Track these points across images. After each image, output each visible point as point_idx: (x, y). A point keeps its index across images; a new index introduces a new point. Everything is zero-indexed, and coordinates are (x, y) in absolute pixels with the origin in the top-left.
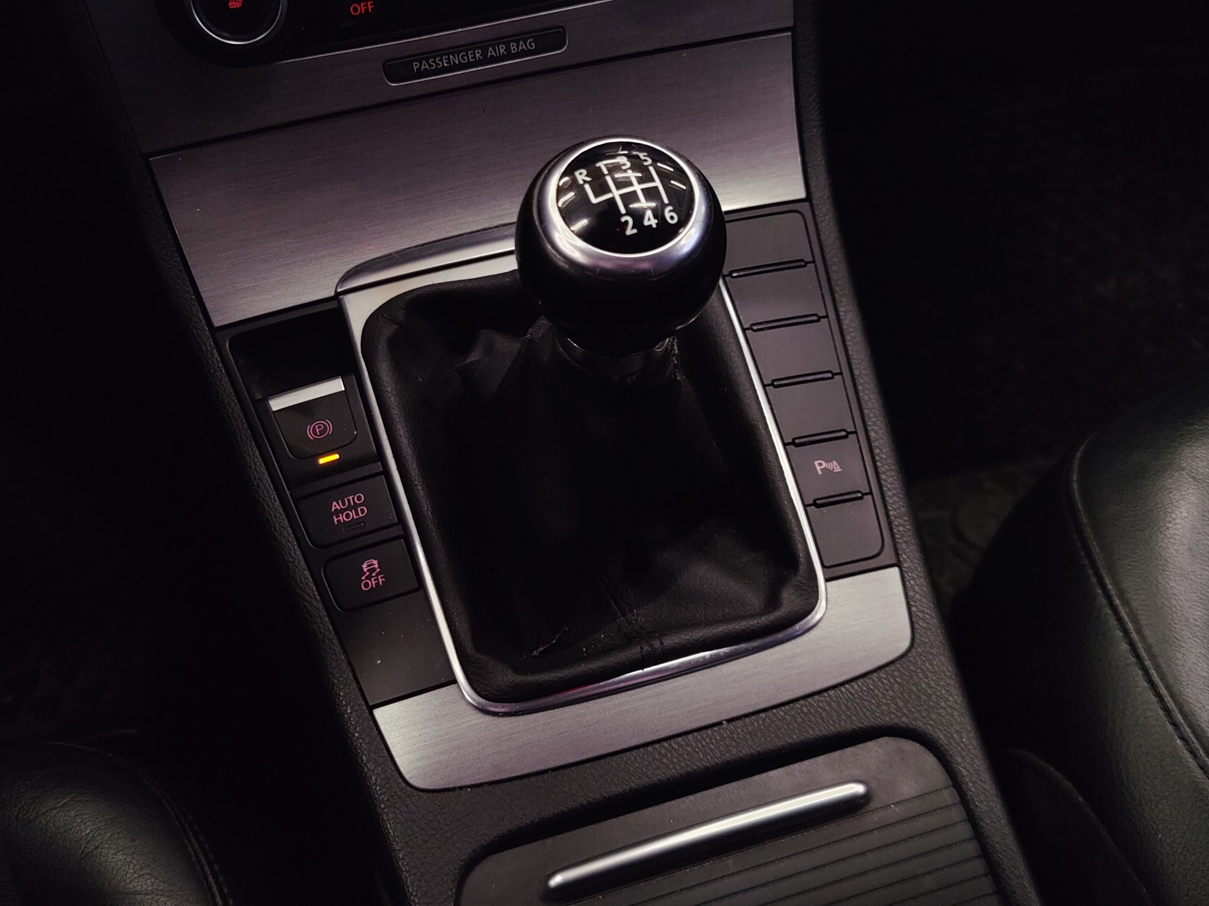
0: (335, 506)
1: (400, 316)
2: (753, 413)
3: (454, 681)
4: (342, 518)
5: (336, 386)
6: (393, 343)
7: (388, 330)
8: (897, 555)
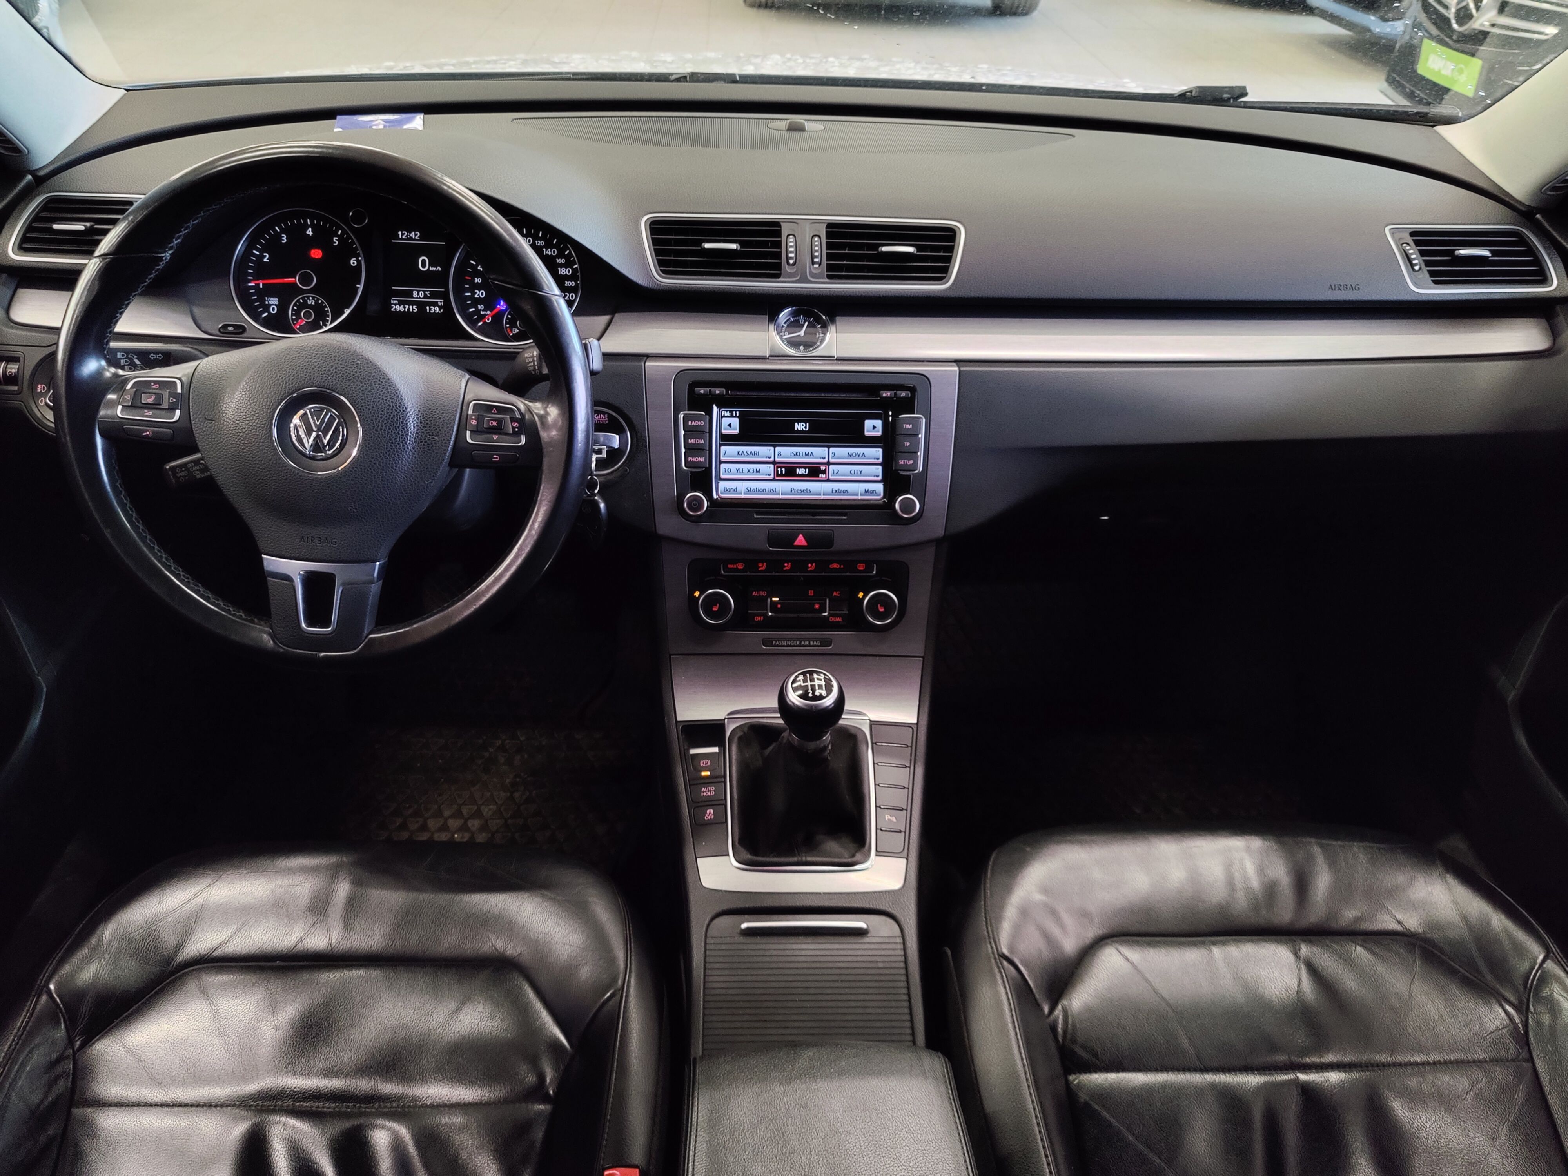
0: (703, 789)
1: (746, 729)
2: (866, 791)
3: (728, 855)
4: (705, 794)
5: (715, 750)
6: (740, 738)
7: (740, 734)
8: (908, 855)
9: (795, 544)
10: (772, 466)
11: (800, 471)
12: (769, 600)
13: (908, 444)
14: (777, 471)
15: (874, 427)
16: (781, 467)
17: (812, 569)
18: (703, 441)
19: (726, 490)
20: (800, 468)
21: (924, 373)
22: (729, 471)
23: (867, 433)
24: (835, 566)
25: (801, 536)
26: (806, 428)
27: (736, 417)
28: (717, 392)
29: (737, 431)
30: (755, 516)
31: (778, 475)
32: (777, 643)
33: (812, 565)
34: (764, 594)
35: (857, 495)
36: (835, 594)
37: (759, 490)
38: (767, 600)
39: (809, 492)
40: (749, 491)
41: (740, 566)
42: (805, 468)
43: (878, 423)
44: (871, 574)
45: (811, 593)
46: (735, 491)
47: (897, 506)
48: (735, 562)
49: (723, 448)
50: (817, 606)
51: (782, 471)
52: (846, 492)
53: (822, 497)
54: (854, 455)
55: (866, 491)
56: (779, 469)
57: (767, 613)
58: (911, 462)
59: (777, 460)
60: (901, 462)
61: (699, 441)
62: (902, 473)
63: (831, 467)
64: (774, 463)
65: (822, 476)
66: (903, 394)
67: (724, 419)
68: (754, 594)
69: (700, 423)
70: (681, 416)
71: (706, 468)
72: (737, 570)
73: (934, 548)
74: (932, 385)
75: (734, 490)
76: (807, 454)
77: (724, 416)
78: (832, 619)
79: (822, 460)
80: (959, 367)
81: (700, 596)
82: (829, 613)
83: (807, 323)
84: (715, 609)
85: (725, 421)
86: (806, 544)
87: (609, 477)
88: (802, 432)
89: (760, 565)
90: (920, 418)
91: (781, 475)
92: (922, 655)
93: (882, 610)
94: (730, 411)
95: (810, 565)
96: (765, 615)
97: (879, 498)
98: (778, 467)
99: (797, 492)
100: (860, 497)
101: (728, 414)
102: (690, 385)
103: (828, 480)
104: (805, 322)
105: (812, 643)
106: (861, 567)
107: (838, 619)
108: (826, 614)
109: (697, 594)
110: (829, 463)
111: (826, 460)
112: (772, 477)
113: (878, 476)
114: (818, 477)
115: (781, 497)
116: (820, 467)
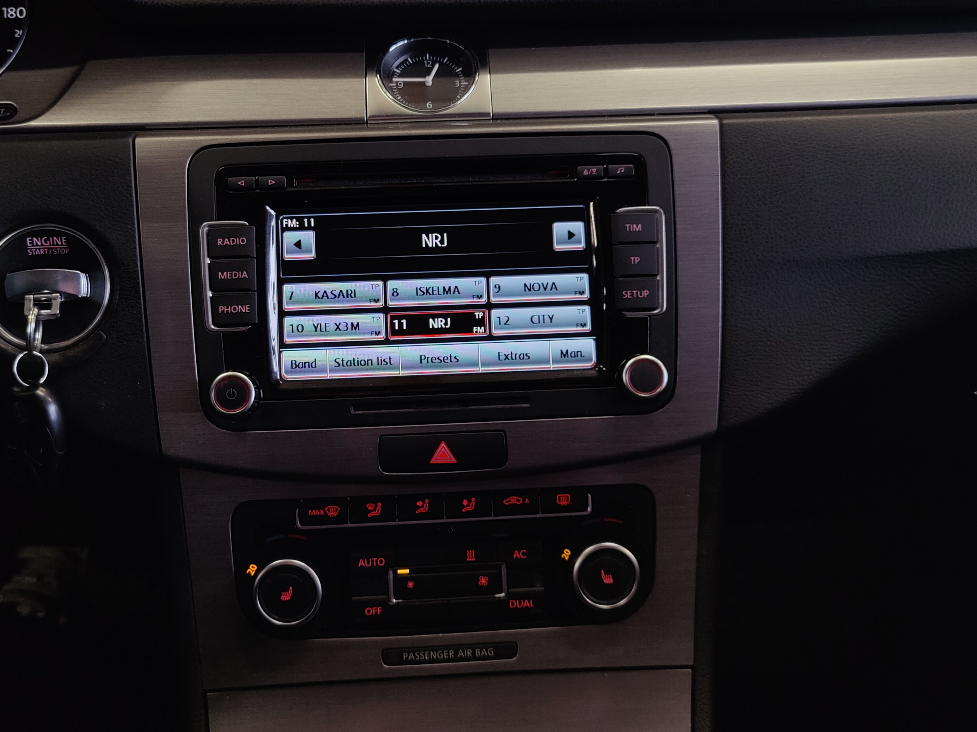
9: (433, 461)
10: (382, 316)
11: (436, 323)
12: (391, 573)
13: (637, 260)
14: (393, 325)
15: (571, 235)
16: (400, 318)
17: (469, 509)
18: (245, 274)
19: (296, 366)
20: (434, 317)
21: (657, 131)
22: (300, 329)
23: (557, 247)
24: (513, 500)
25: (443, 444)
26: (442, 242)
27: (309, 228)
28: (271, 182)
29: (312, 255)
30: (353, 412)
31: (395, 333)
32: (411, 656)
33: (469, 501)
34: (380, 562)
35: (548, 362)
36: (517, 555)
37: (359, 363)
38: (387, 574)
39: (455, 360)
40: (339, 365)
41: (333, 511)
42: (445, 316)
43: (578, 227)
44: (585, 513)
45: (471, 556)
46: (312, 366)
47: (625, 377)
48: (322, 503)
49: (287, 288)
50: (483, 581)
51: (400, 324)
52: (525, 358)
53: (481, 370)
54: (536, 287)
55: (564, 354)
56: (396, 322)
57: (389, 599)
58: (645, 293)
59: (391, 304)
60: (627, 295)
61: (239, 275)
62: (629, 314)
63: (495, 313)
64: (385, 310)
65: (479, 331)
66: (621, 169)
67: (286, 234)
68: (361, 563)
69: (238, 241)
70: (204, 229)
71: (253, 324)
72: (325, 519)
73: (699, 456)
74: (673, 152)
75: (310, 365)
76: (446, 291)
77: (288, 229)
78: (515, 604)
79: (476, 301)
80: (720, 120)
81: (257, 573)
82: (508, 594)
83: (437, 66)
84: (286, 597)
85: (290, 238)
86: (453, 460)
87: (70, 353)
88: (436, 249)
89: (370, 507)
90: (656, 211)
91: (401, 332)
92: (691, 663)
93: (608, 580)
94: (298, 219)
95: (465, 502)
96: (385, 604)
97: (588, 365)
98: (393, 318)
99: (432, 361)
100: (552, 367)
101: (294, 223)
102: (219, 174)
103: (490, 338)
104: (433, 65)
105: (478, 653)
106: (563, 500)
107: (527, 604)
108: (502, 595)
109: (252, 569)
110: (489, 306)
111: (484, 300)
112: (382, 336)
113: (584, 325)
114: (471, 332)
115: (401, 373)
116: (473, 314)
